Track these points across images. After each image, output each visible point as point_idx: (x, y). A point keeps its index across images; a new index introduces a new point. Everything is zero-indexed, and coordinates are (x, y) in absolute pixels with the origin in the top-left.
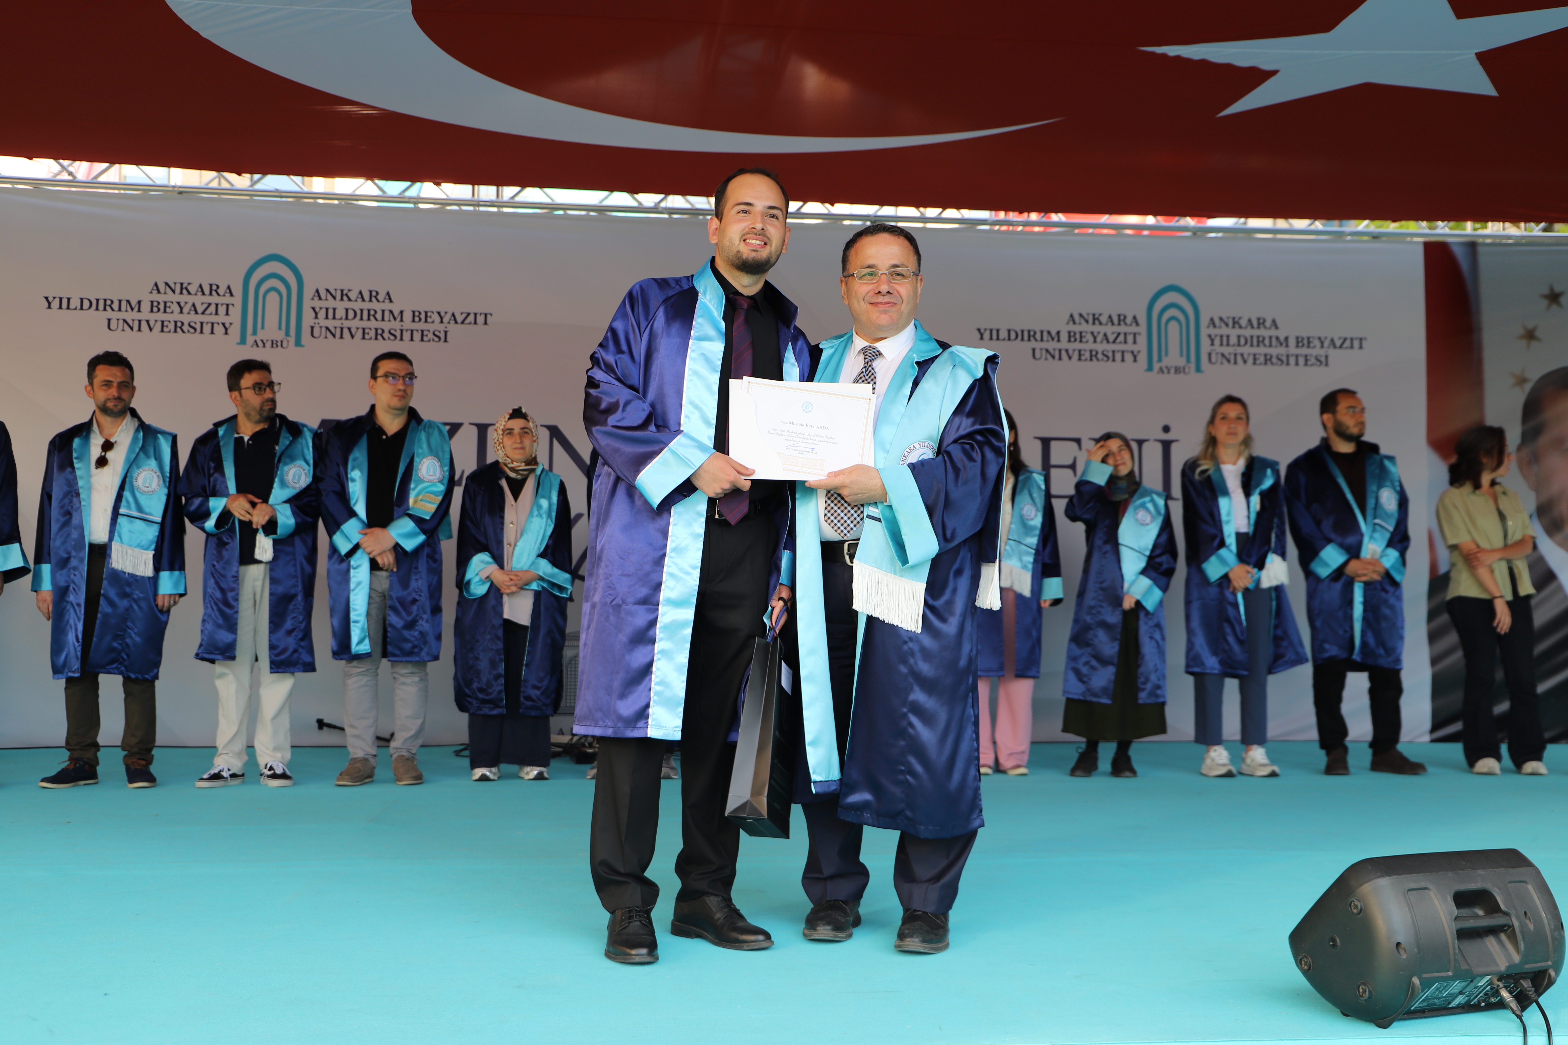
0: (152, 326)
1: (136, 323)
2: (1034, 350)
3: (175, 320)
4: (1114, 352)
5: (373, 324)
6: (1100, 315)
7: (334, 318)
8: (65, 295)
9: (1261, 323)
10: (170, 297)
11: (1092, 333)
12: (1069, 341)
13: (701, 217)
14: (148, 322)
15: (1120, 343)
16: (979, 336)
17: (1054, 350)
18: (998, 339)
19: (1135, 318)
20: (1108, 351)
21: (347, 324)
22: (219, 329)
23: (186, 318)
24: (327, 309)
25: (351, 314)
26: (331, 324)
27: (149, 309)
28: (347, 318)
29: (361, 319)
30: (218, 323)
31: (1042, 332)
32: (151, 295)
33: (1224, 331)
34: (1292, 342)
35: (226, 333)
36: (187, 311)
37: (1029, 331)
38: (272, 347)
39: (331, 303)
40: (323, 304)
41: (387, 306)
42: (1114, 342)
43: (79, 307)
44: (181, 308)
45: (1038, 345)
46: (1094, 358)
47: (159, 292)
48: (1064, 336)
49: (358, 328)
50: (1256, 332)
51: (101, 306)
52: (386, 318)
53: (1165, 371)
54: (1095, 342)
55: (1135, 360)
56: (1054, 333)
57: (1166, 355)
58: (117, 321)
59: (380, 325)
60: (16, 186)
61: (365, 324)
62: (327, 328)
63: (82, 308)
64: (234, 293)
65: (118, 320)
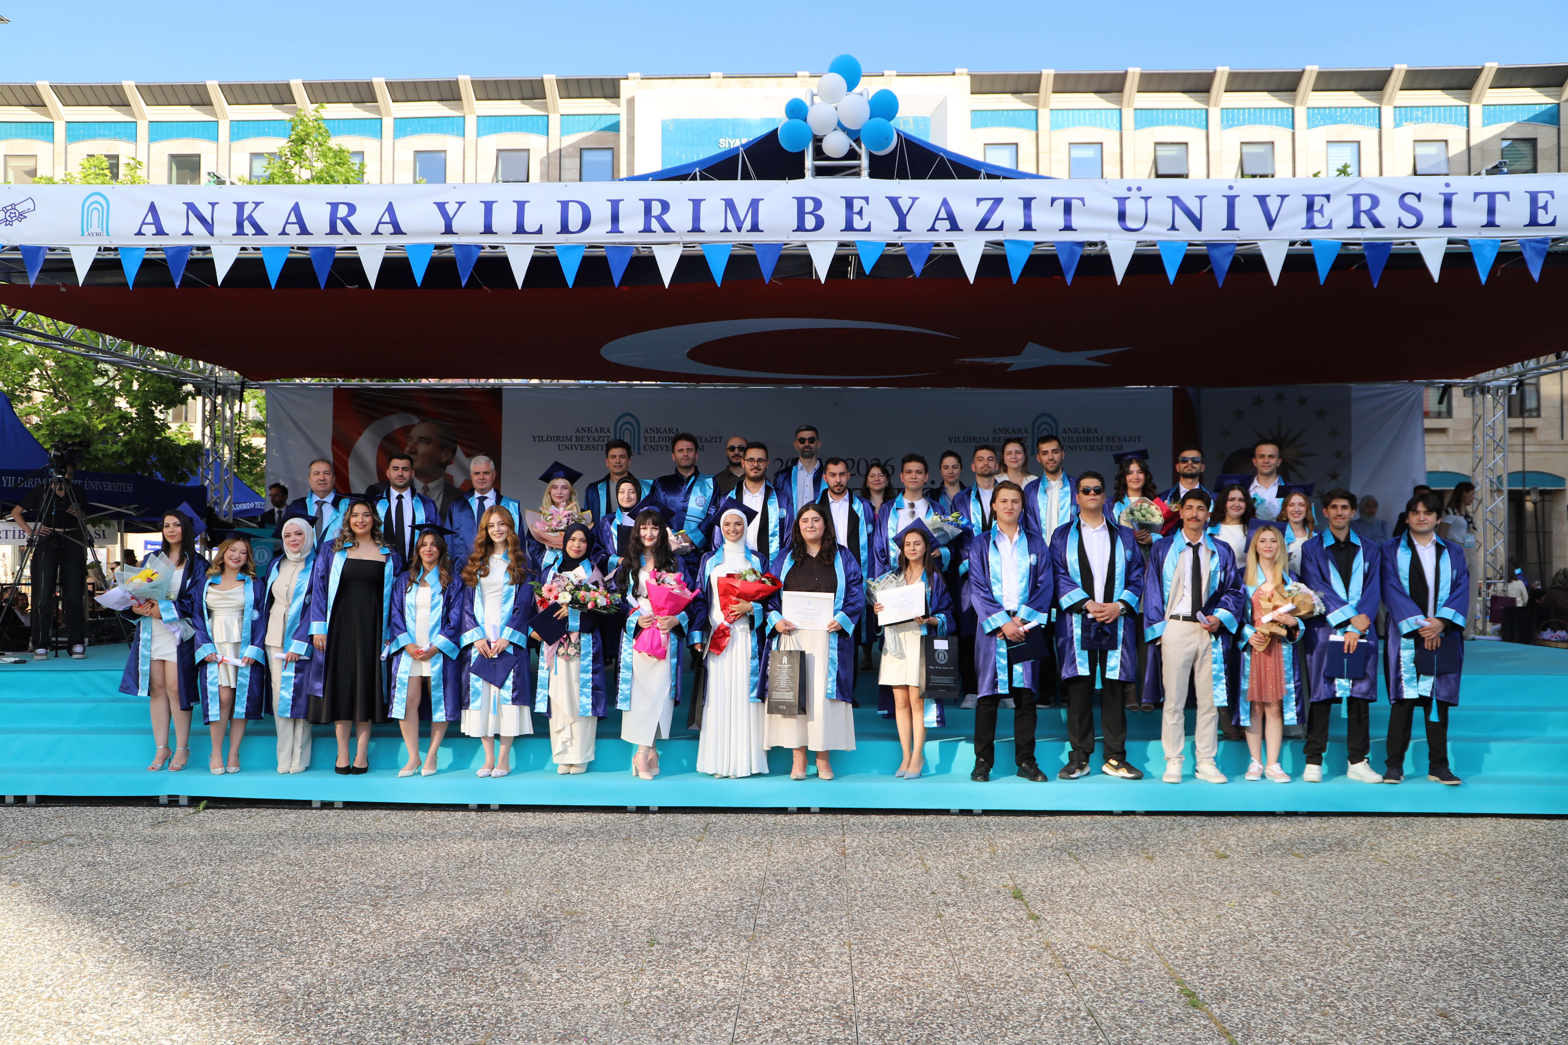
0: (577, 447)
1: (570, 446)
3: (586, 444)
6: (1009, 428)
7: (654, 441)
8: (541, 435)
9: (1089, 430)
10: (584, 434)
14: (575, 445)
18: (959, 442)
19: (1026, 430)
21: (659, 444)
23: (591, 443)
24: (651, 437)
25: (661, 439)
26: (653, 444)
27: (575, 440)
28: (659, 441)
33: (1070, 435)
34: (1104, 439)
36: (591, 440)
39: (652, 434)
40: (649, 435)
43: (546, 440)
44: (589, 439)
47: (579, 432)
50: (1086, 435)
51: (556, 439)
62: (651, 446)
63: (548, 441)
65: (563, 445)
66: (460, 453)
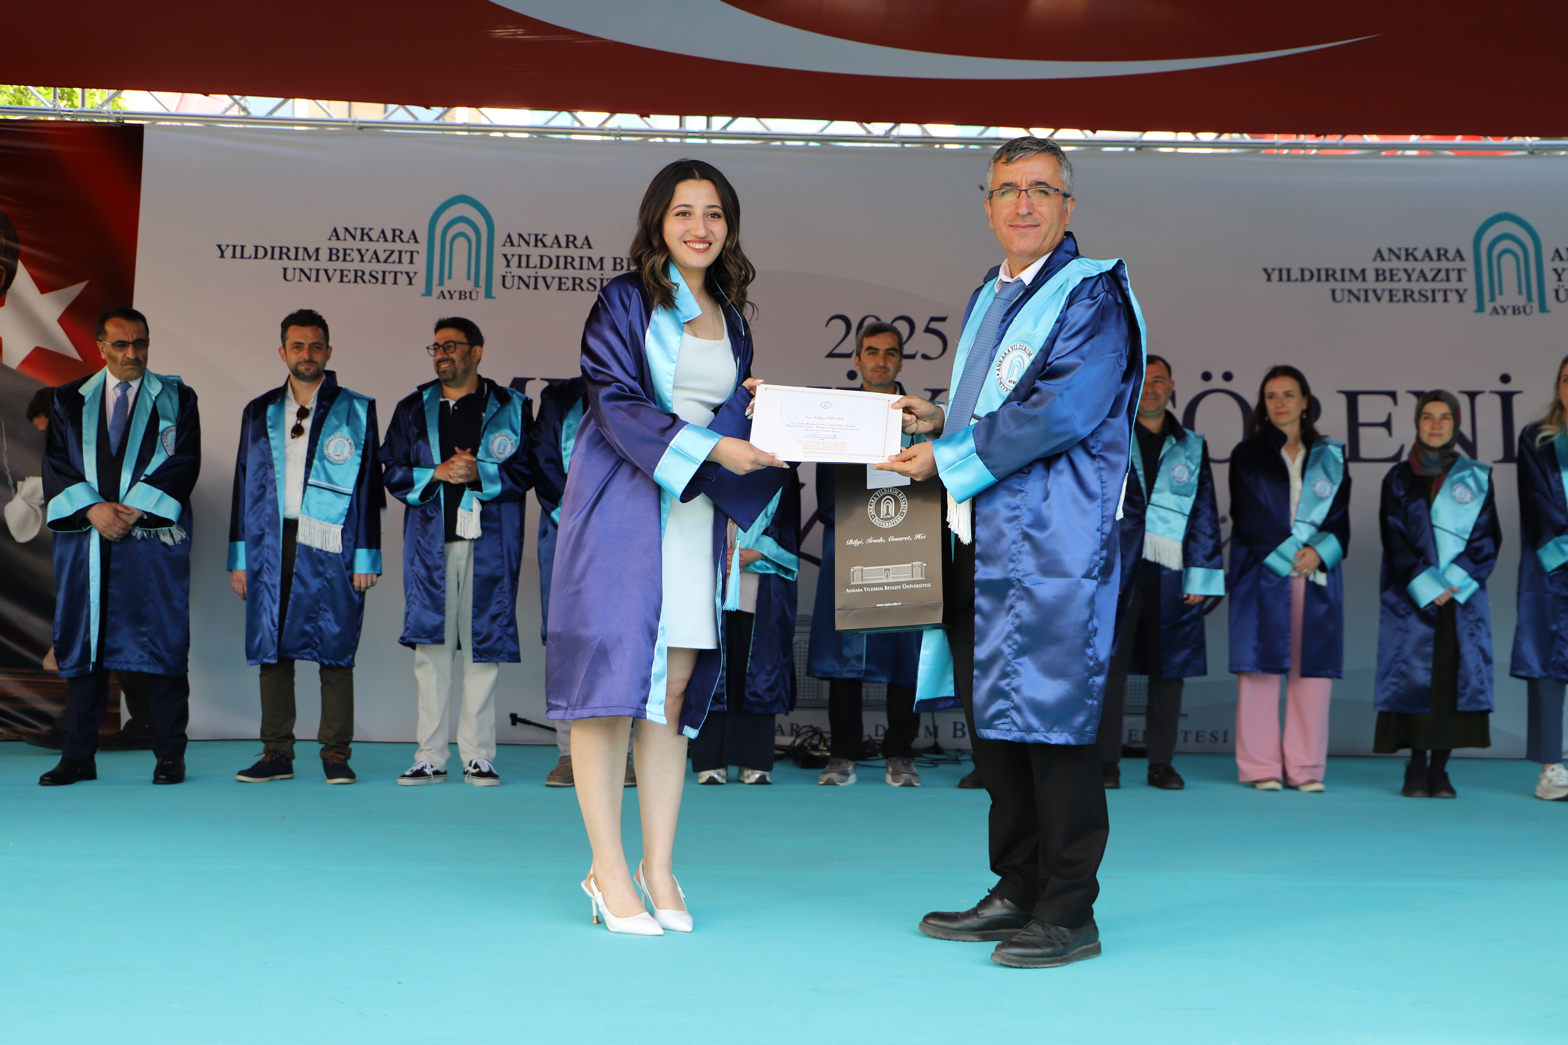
0: (330, 276)
1: (314, 273)
2: (1333, 291)
3: (356, 269)
4: (1433, 291)
5: (570, 273)
6: (1415, 249)
7: (528, 266)
8: (239, 243)
10: (350, 243)
11: (1406, 270)
12: (1377, 280)
13: (937, 146)
14: (326, 271)
15: (1442, 280)
16: (1265, 277)
17: (1359, 290)
18: (1289, 279)
19: (1458, 251)
20: (1426, 291)
21: (541, 273)
22: (403, 279)
23: (367, 267)
24: (520, 256)
25: (546, 262)
26: (524, 273)
27: (328, 257)
28: (541, 267)
29: (558, 267)
30: (402, 273)
31: (1343, 271)
32: (330, 241)
33: (1567, 264)
35: (410, 283)
36: (369, 260)
37: (1327, 270)
38: (460, 298)
39: (524, 250)
40: (516, 250)
41: (586, 252)
42: (1433, 279)
43: (253, 256)
44: (362, 256)
45: (1338, 286)
46: (1409, 299)
47: (338, 239)
48: (1370, 275)
49: (553, 278)
51: (277, 255)
52: (585, 266)
53: (1501, 311)
54: (1409, 280)
55: (1461, 300)
56: (1357, 272)
57: (1501, 293)
58: (293, 270)
59: (578, 273)
60: (186, 124)
61: (561, 273)
62: (520, 278)
63: (256, 257)
64: (419, 239)
65: (295, 269)
66: (23, 280)
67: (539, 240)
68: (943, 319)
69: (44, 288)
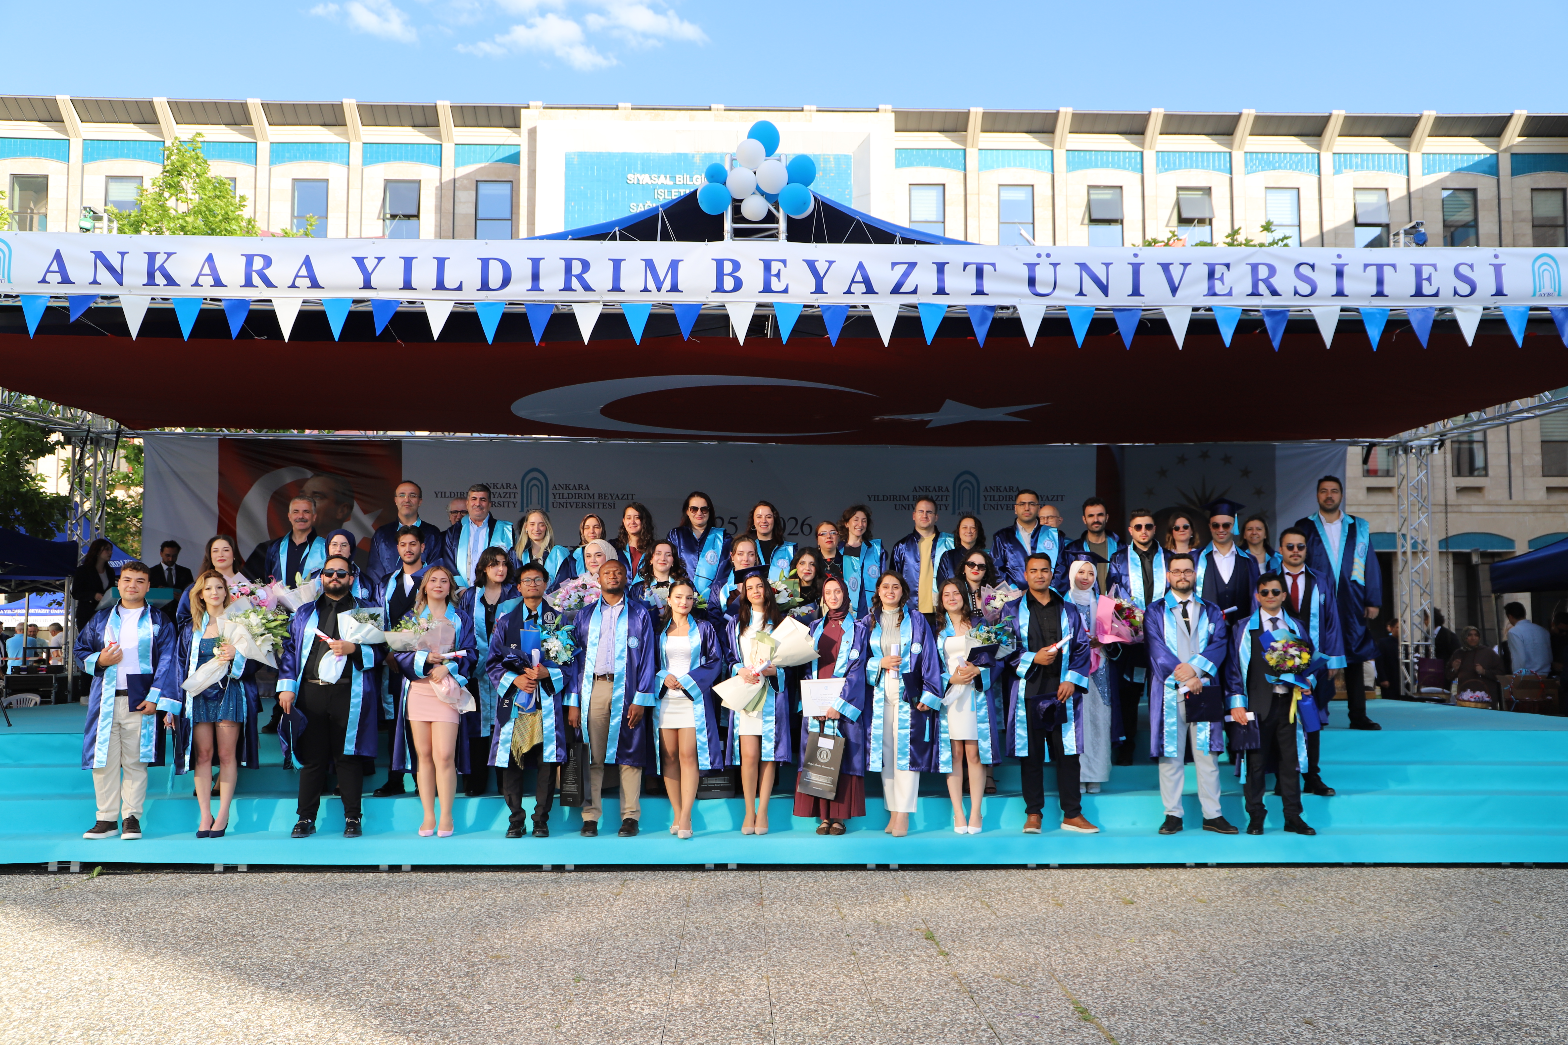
2: (896, 505)
5: (581, 500)
6: (930, 486)
7: (563, 498)
8: (443, 491)
18: (878, 500)
19: (947, 488)
21: (569, 501)
22: (511, 505)
24: (559, 494)
25: (570, 496)
26: (562, 501)
28: (568, 498)
29: (575, 498)
30: (511, 502)
31: (900, 496)
33: (992, 493)
35: (514, 506)
37: (894, 496)
39: (561, 491)
40: (557, 491)
41: (587, 492)
45: (898, 503)
49: (574, 503)
50: (1008, 494)
52: (587, 497)
53: (962, 514)
56: (906, 497)
57: (962, 506)
59: (584, 501)
60: (419, 441)
61: (577, 501)
62: (560, 503)
64: (517, 487)
66: (357, 510)
67: (567, 487)
68: (736, 518)
69: (365, 512)
